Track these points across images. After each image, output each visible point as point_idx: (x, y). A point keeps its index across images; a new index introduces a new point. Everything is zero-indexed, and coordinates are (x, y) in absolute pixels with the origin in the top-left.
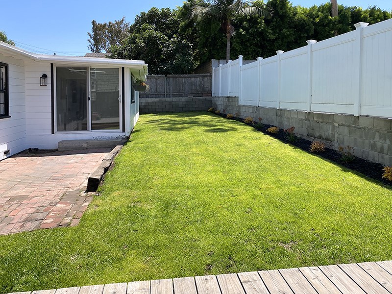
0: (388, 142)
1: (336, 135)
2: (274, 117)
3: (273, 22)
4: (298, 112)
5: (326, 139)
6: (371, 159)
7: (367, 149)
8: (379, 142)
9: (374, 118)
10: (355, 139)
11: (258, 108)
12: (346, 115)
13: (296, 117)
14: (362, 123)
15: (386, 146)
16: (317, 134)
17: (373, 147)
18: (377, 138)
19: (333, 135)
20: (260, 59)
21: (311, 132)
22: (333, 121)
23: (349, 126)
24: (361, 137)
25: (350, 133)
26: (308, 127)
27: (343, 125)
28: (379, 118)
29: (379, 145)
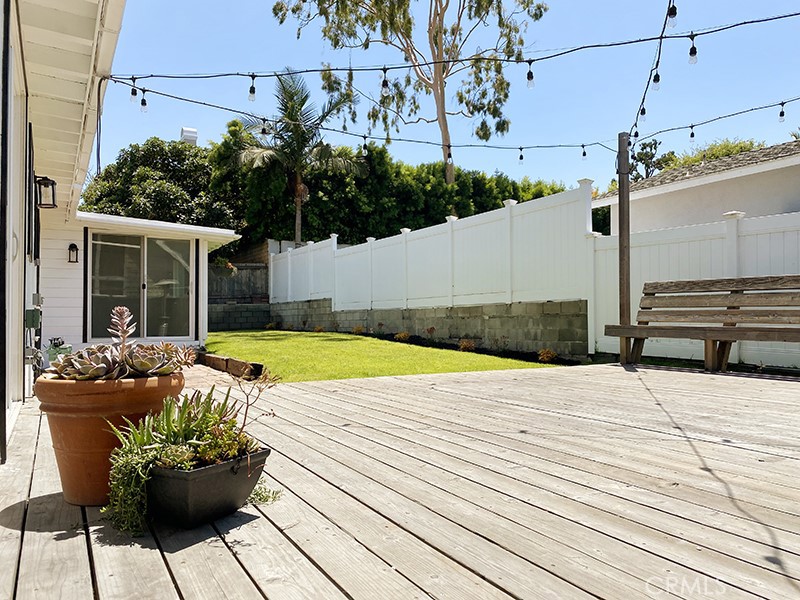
0: (541, 327)
1: (487, 330)
2: (399, 322)
3: (367, 184)
4: (435, 310)
5: (476, 337)
6: (525, 350)
7: (521, 338)
8: (532, 328)
9: (527, 304)
10: (508, 330)
11: (370, 312)
12: (497, 306)
13: (433, 316)
14: (515, 311)
15: (539, 331)
16: (463, 334)
17: (527, 335)
18: (530, 325)
19: (483, 331)
20: (371, 240)
21: (454, 332)
22: (483, 313)
23: (500, 317)
24: (514, 327)
25: (502, 325)
26: (451, 326)
27: (494, 317)
28: (532, 304)
29: (532, 331)
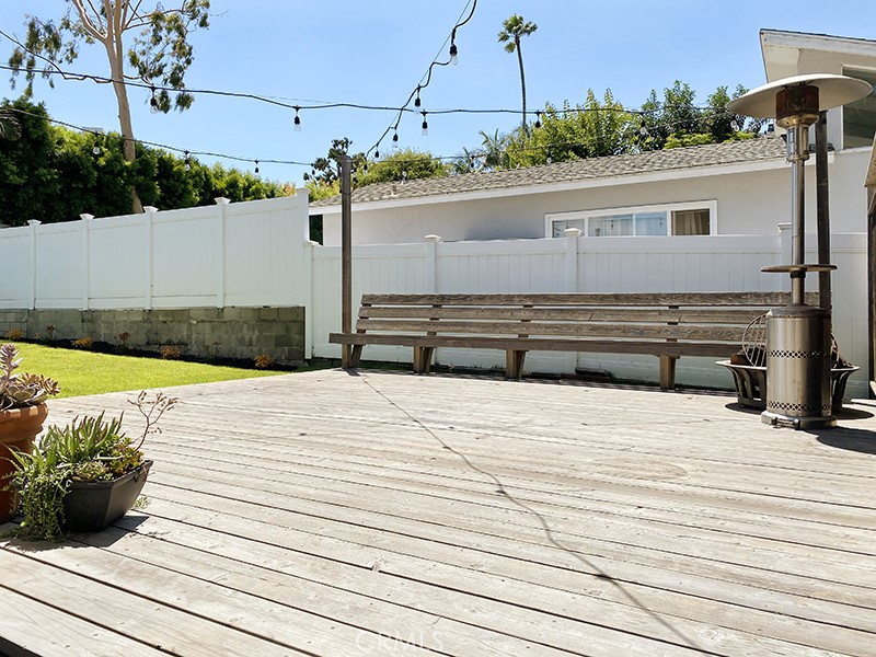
0: (257, 332)
1: (194, 336)
2: (77, 325)
4: (129, 312)
5: (180, 344)
6: (239, 357)
7: (234, 344)
8: (247, 334)
9: (241, 308)
10: (220, 337)
11: (33, 313)
12: (207, 309)
14: (227, 316)
15: (254, 337)
16: (164, 339)
17: (241, 340)
18: (245, 330)
19: (189, 337)
20: (35, 223)
21: (153, 337)
22: (190, 317)
23: (211, 322)
24: (227, 332)
25: (213, 330)
26: (149, 331)
27: (203, 321)
28: (246, 309)
29: (247, 338)
